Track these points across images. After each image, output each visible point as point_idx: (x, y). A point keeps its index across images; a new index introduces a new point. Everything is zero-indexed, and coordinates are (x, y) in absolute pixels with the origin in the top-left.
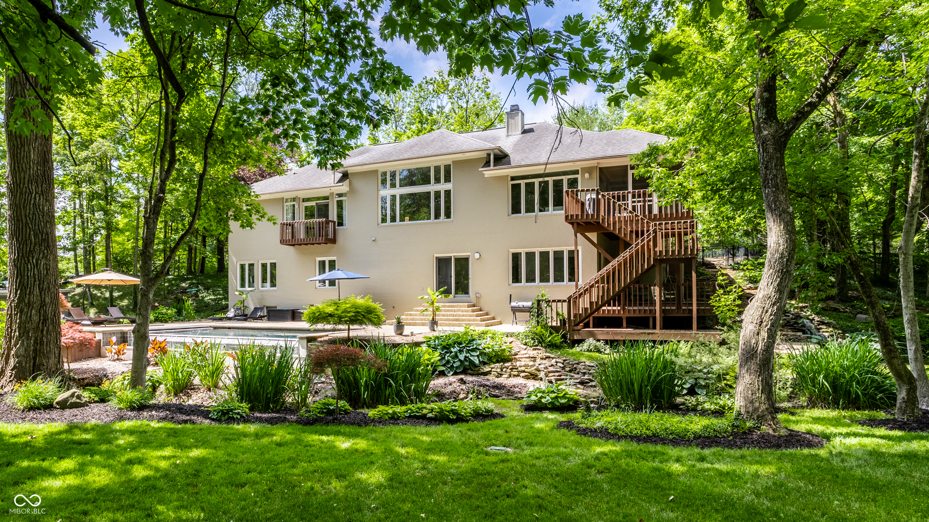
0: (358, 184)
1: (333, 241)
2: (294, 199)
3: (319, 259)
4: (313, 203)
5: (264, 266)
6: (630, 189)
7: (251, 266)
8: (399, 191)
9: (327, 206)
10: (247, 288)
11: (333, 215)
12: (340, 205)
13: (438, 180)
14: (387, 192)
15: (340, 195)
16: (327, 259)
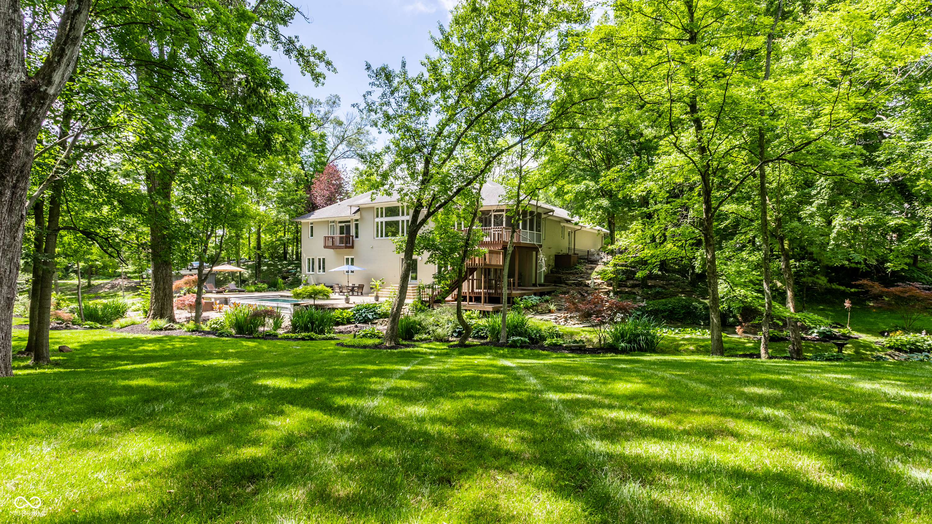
0: (365, 214)
1: (352, 247)
2: (333, 222)
3: (346, 257)
4: (343, 224)
5: (320, 259)
6: (493, 227)
7: (313, 259)
8: (385, 219)
9: (349, 226)
10: (311, 273)
11: (353, 232)
12: (357, 226)
13: (403, 214)
14: (379, 220)
15: (357, 220)
16: (350, 257)
